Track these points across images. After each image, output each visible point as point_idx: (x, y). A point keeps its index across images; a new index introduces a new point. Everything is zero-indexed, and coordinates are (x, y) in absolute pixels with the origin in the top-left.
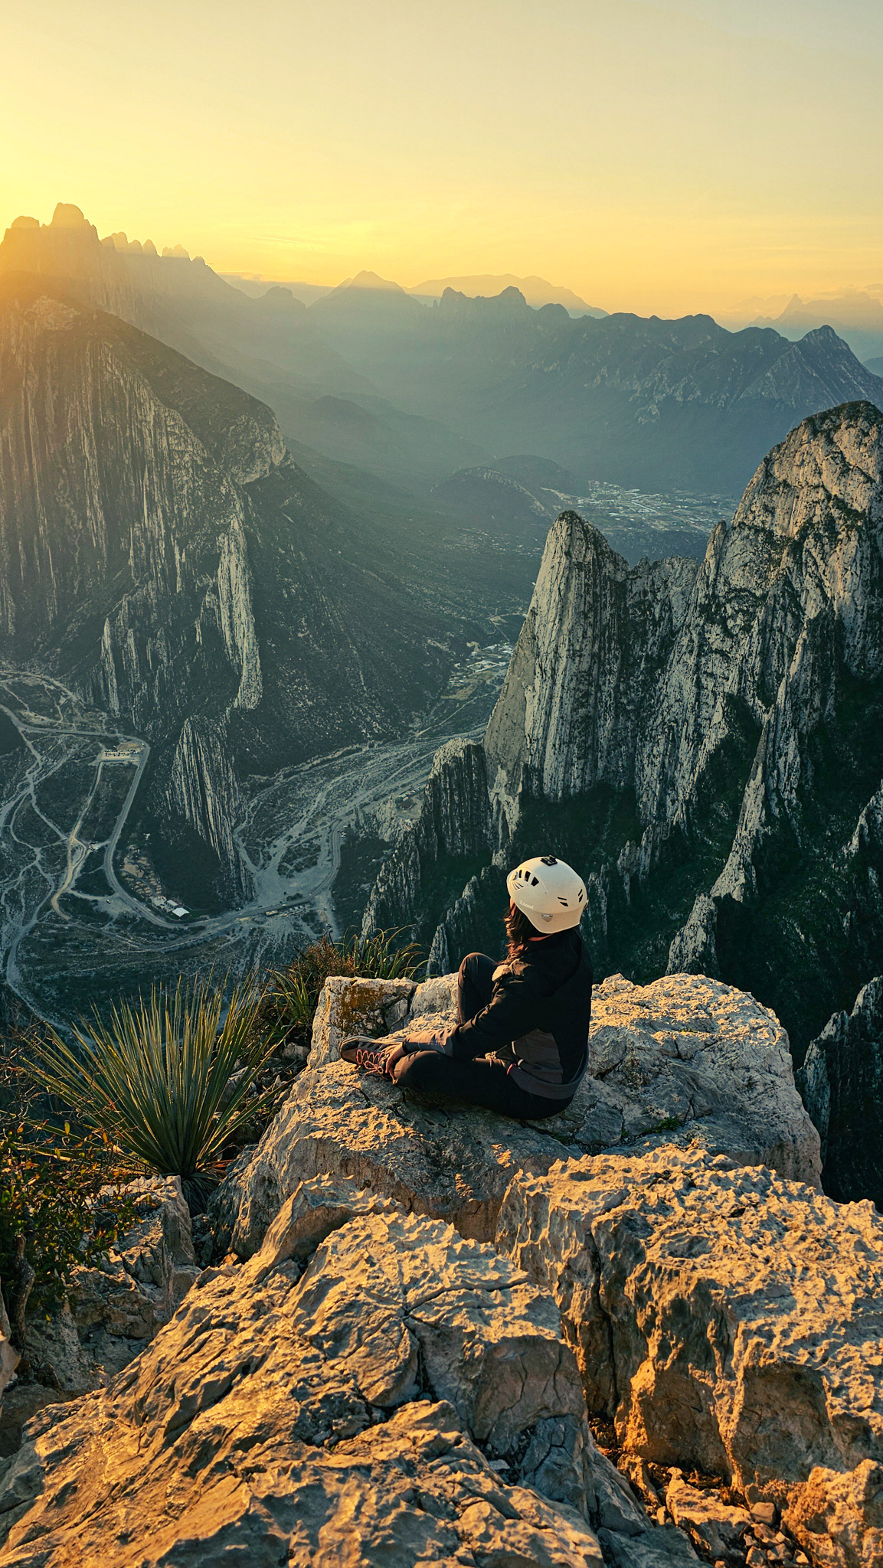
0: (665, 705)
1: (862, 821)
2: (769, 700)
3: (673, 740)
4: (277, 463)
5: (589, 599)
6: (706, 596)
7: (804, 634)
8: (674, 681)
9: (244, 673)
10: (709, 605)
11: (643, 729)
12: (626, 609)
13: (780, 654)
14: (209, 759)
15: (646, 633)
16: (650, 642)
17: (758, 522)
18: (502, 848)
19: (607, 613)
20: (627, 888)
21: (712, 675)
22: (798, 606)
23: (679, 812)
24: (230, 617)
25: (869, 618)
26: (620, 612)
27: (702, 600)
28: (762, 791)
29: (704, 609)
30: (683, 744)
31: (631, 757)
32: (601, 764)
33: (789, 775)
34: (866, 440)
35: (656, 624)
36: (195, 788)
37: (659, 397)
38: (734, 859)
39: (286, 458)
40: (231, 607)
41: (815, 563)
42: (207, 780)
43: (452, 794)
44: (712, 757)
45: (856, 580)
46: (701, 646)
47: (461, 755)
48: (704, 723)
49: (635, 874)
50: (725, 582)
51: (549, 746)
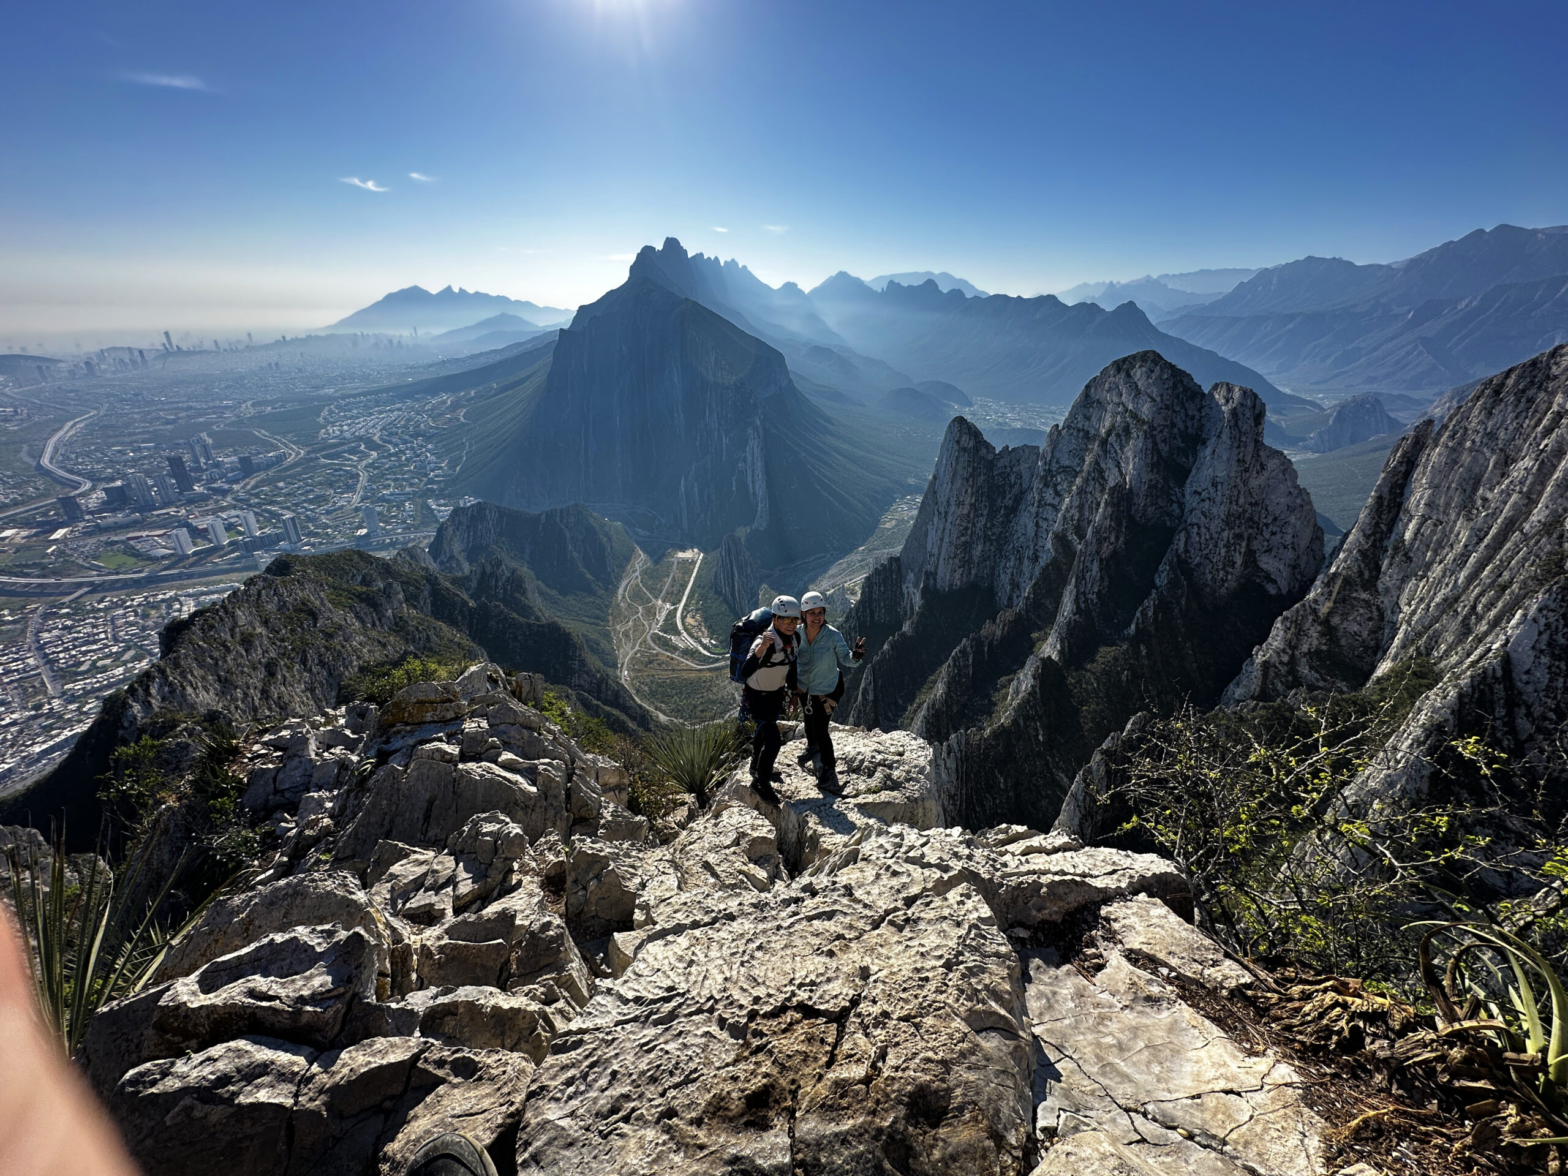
0: (1015, 536)
2: (1081, 536)
3: (1020, 559)
4: (785, 385)
5: (970, 470)
6: (1045, 470)
7: (1106, 496)
8: (1021, 522)
9: (759, 508)
10: (1047, 476)
11: (1001, 551)
12: (993, 477)
13: (1091, 508)
14: (737, 559)
15: (1005, 492)
16: (1008, 498)
17: (1080, 426)
18: (910, 620)
19: (981, 479)
20: (986, 649)
21: (1046, 519)
22: (1103, 478)
23: (1021, 604)
24: (753, 477)
25: (1149, 487)
26: (990, 478)
27: (1042, 473)
28: (1074, 592)
29: (1043, 478)
30: (1026, 562)
31: (993, 568)
32: (973, 572)
33: (1093, 584)
35: (1012, 486)
38: (1054, 634)
40: (753, 471)
41: (1116, 452)
42: (736, 571)
43: (880, 586)
44: (1045, 569)
45: (1142, 463)
46: (1040, 501)
47: (887, 562)
48: (1040, 549)
49: (992, 641)
50: (1057, 462)
51: (941, 559)
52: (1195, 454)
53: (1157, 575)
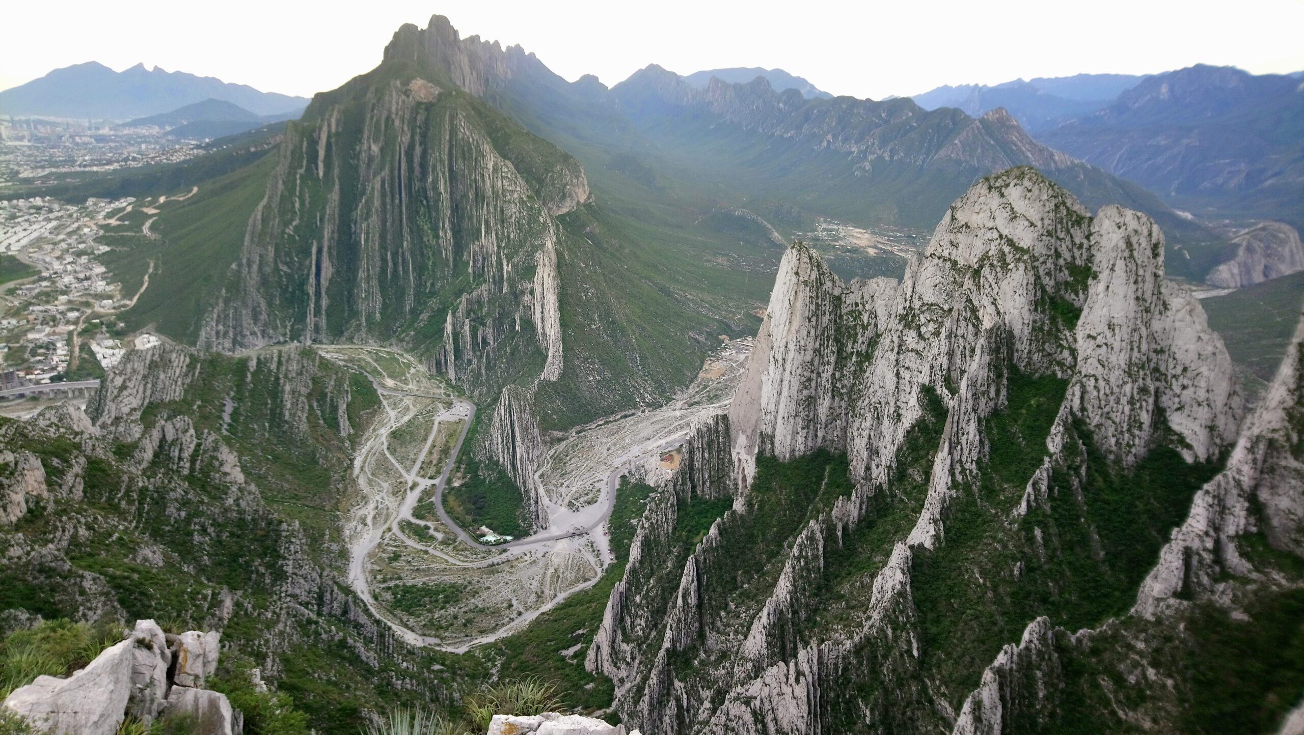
0: (871, 390)
1: (1029, 489)
2: (954, 391)
3: (878, 418)
4: (582, 201)
5: (813, 307)
6: (904, 308)
7: (982, 341)
8: (878, 372)
9: (550, 354)
10: (907, 315)
11: (854, 408)
12: (841, 317)
13: (963, 354)
14: (520, 419)
15: (856, 334)
16: (860, 341)
17: (946, 254)
18: (742, 495)
19: (826, 319)
20: (840, 534)
21: (909, 369)
22: (977, 318)
23: (882, 475)
24: (542, 313)
25: (1034, 329)
26: (837, 318)
27: (901, 311)
28: (948, 462)
29: (903, 318)
30: (886, 421)
31: (845, 430)
32: (820, 434)
33: (971, 450)
34: (1029, 195)
35: (865, 328)
36: (508, 441)
37: (871, 157)
38: (925, 515)
39: (589, 198)
40: (543, 305)
41: (990, 286)
42: (518, 434)
43: (703, 452)
44: (909, 434)
45: (1023, 300)
46: (900, 346)
47: (712, 422)
48: (902, 405)
49: (847, 524)
50: (920, 298)
51: (780, 421)
52: (1086, 288)
53: (1049, 440)
